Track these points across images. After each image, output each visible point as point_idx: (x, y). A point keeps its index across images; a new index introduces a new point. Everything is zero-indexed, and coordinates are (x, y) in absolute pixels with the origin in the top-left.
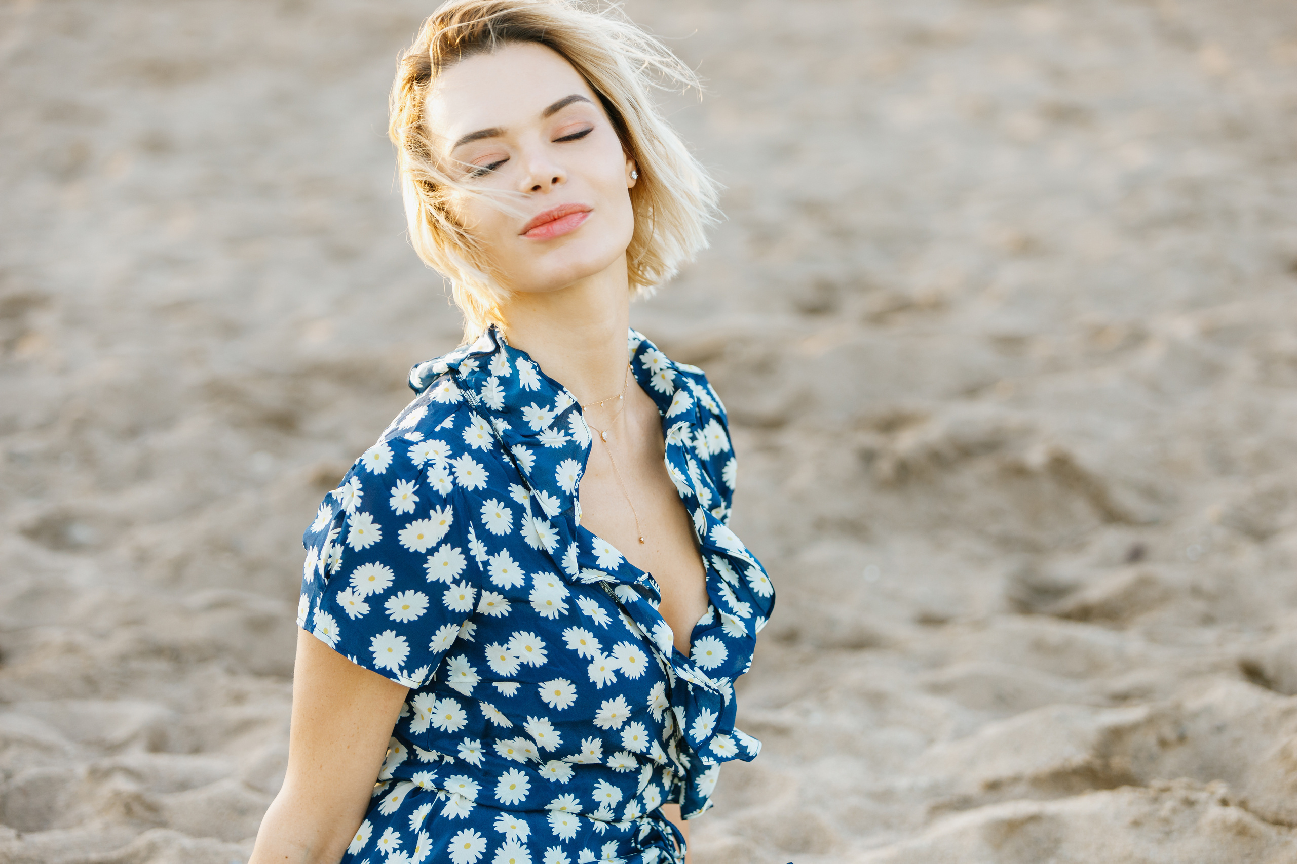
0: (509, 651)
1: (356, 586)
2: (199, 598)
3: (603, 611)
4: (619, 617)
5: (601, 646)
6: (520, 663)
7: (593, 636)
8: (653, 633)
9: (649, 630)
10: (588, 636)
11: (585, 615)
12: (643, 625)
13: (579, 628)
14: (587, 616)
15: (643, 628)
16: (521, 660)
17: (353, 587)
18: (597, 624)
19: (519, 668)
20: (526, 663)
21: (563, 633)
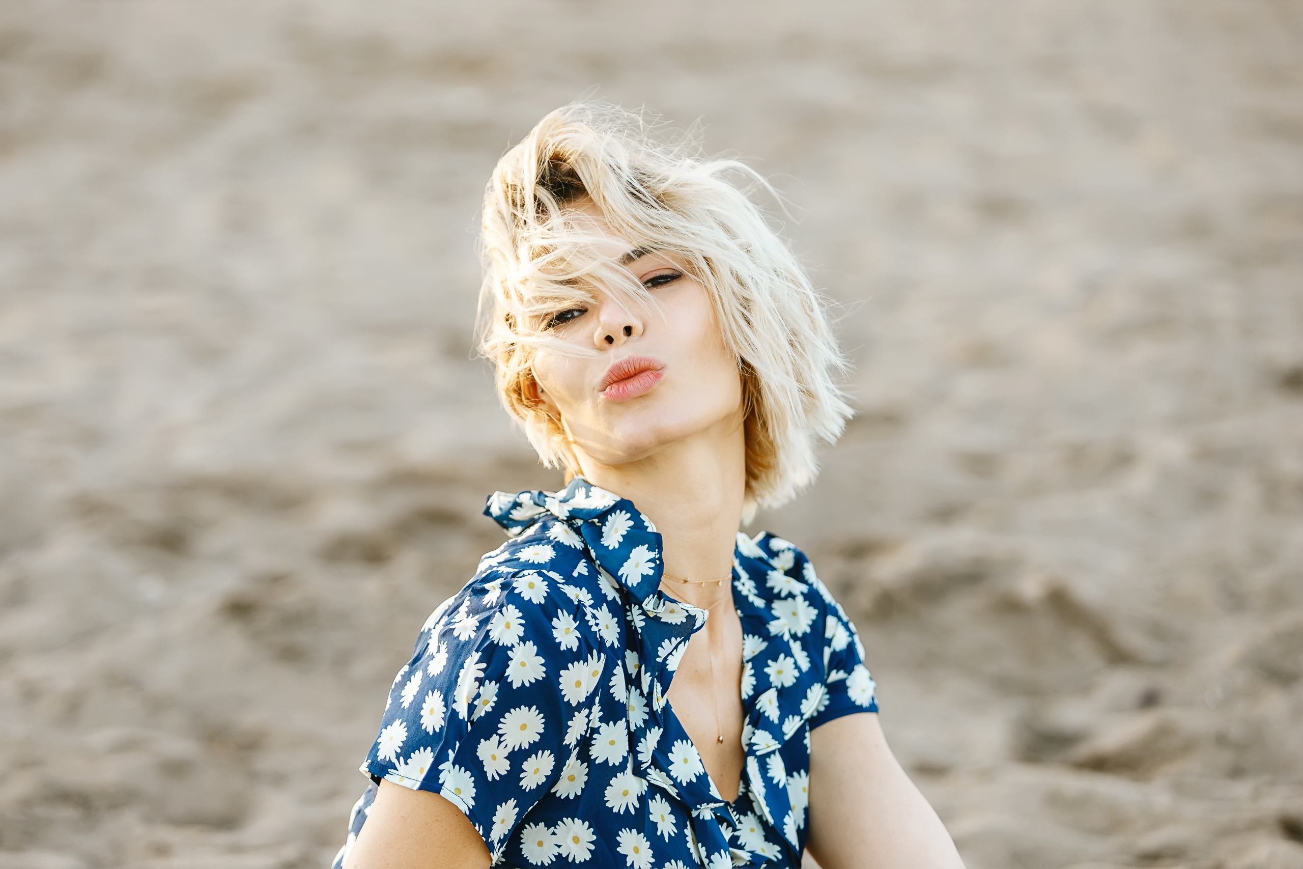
0: (553, 836)
1: (504, 734)
2: (101, 738)
3: (672, 819)
4: (685, 830)
5: (653, 860)
6: (557, 854)
7: (649, 846)
8: (711, 861)
9: (708, 857)
10: (644, 844)
11: (651, 820)
12: (704, 848)
13: (639, 833)
14: (652, 821)
15: (703, 851)
16: (560, 851)
17: (501, 736)
18: (659, 833)
19: (554, 860)
20: (564, 856)
21: (620, 832)
